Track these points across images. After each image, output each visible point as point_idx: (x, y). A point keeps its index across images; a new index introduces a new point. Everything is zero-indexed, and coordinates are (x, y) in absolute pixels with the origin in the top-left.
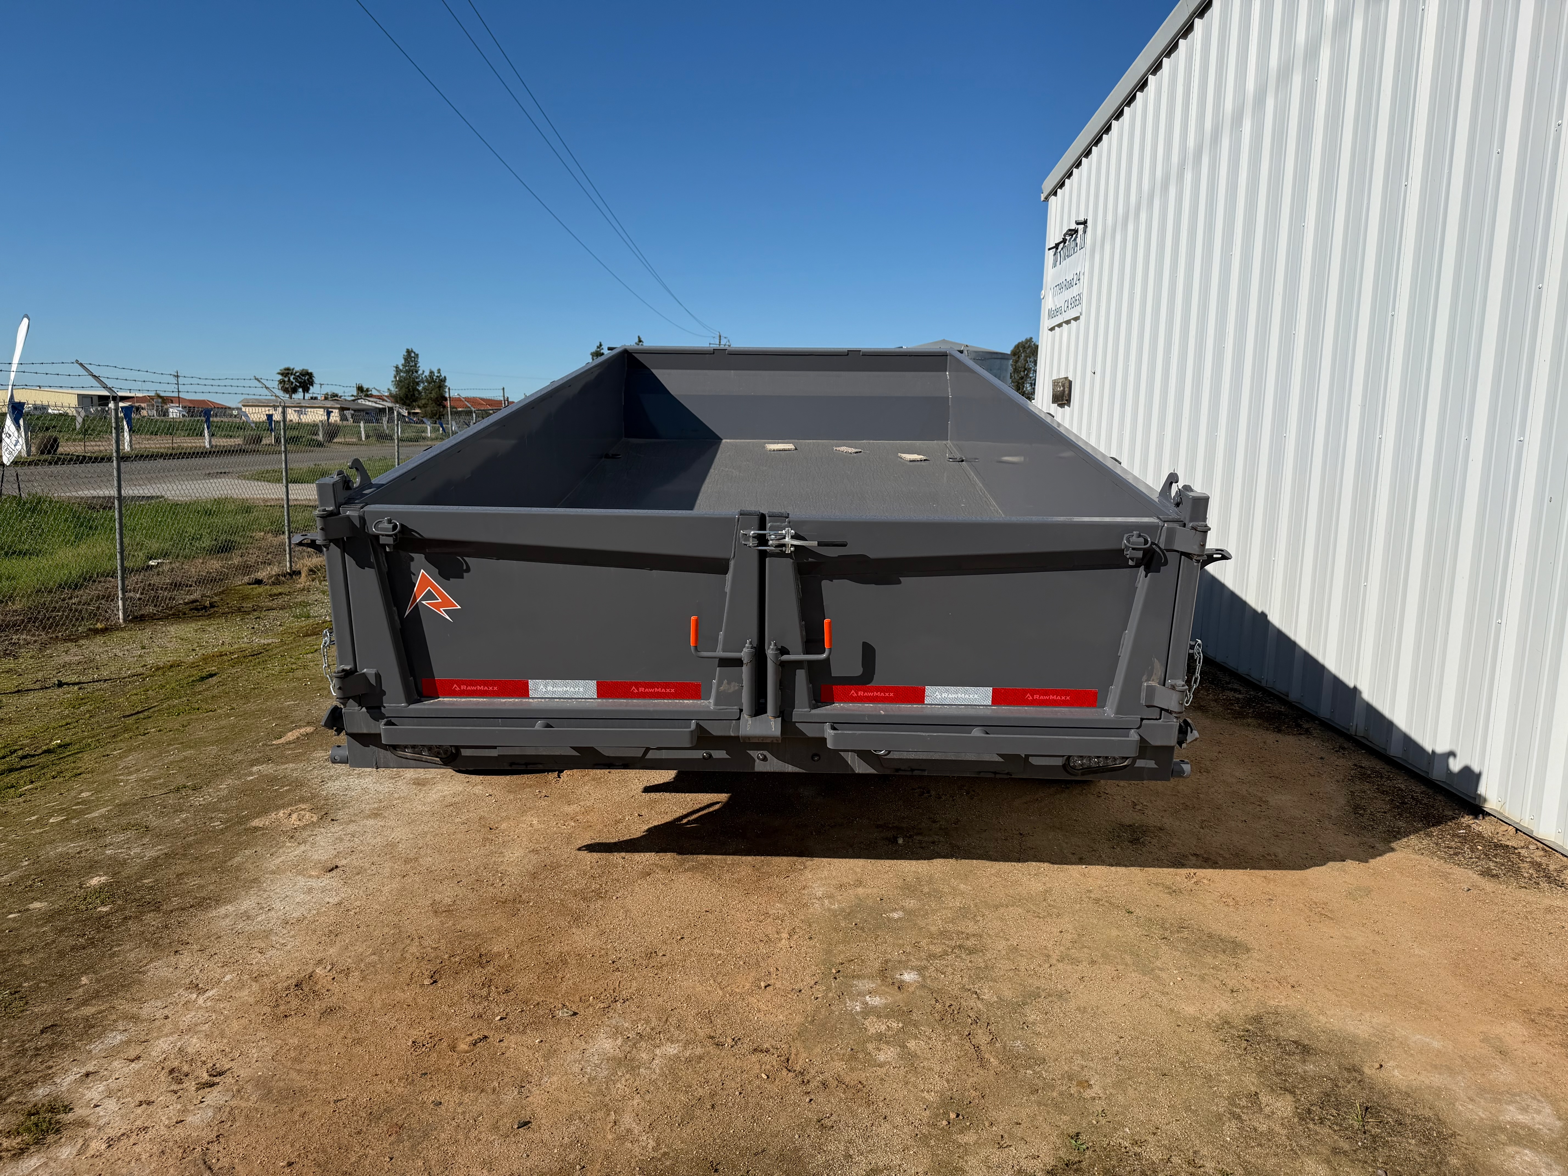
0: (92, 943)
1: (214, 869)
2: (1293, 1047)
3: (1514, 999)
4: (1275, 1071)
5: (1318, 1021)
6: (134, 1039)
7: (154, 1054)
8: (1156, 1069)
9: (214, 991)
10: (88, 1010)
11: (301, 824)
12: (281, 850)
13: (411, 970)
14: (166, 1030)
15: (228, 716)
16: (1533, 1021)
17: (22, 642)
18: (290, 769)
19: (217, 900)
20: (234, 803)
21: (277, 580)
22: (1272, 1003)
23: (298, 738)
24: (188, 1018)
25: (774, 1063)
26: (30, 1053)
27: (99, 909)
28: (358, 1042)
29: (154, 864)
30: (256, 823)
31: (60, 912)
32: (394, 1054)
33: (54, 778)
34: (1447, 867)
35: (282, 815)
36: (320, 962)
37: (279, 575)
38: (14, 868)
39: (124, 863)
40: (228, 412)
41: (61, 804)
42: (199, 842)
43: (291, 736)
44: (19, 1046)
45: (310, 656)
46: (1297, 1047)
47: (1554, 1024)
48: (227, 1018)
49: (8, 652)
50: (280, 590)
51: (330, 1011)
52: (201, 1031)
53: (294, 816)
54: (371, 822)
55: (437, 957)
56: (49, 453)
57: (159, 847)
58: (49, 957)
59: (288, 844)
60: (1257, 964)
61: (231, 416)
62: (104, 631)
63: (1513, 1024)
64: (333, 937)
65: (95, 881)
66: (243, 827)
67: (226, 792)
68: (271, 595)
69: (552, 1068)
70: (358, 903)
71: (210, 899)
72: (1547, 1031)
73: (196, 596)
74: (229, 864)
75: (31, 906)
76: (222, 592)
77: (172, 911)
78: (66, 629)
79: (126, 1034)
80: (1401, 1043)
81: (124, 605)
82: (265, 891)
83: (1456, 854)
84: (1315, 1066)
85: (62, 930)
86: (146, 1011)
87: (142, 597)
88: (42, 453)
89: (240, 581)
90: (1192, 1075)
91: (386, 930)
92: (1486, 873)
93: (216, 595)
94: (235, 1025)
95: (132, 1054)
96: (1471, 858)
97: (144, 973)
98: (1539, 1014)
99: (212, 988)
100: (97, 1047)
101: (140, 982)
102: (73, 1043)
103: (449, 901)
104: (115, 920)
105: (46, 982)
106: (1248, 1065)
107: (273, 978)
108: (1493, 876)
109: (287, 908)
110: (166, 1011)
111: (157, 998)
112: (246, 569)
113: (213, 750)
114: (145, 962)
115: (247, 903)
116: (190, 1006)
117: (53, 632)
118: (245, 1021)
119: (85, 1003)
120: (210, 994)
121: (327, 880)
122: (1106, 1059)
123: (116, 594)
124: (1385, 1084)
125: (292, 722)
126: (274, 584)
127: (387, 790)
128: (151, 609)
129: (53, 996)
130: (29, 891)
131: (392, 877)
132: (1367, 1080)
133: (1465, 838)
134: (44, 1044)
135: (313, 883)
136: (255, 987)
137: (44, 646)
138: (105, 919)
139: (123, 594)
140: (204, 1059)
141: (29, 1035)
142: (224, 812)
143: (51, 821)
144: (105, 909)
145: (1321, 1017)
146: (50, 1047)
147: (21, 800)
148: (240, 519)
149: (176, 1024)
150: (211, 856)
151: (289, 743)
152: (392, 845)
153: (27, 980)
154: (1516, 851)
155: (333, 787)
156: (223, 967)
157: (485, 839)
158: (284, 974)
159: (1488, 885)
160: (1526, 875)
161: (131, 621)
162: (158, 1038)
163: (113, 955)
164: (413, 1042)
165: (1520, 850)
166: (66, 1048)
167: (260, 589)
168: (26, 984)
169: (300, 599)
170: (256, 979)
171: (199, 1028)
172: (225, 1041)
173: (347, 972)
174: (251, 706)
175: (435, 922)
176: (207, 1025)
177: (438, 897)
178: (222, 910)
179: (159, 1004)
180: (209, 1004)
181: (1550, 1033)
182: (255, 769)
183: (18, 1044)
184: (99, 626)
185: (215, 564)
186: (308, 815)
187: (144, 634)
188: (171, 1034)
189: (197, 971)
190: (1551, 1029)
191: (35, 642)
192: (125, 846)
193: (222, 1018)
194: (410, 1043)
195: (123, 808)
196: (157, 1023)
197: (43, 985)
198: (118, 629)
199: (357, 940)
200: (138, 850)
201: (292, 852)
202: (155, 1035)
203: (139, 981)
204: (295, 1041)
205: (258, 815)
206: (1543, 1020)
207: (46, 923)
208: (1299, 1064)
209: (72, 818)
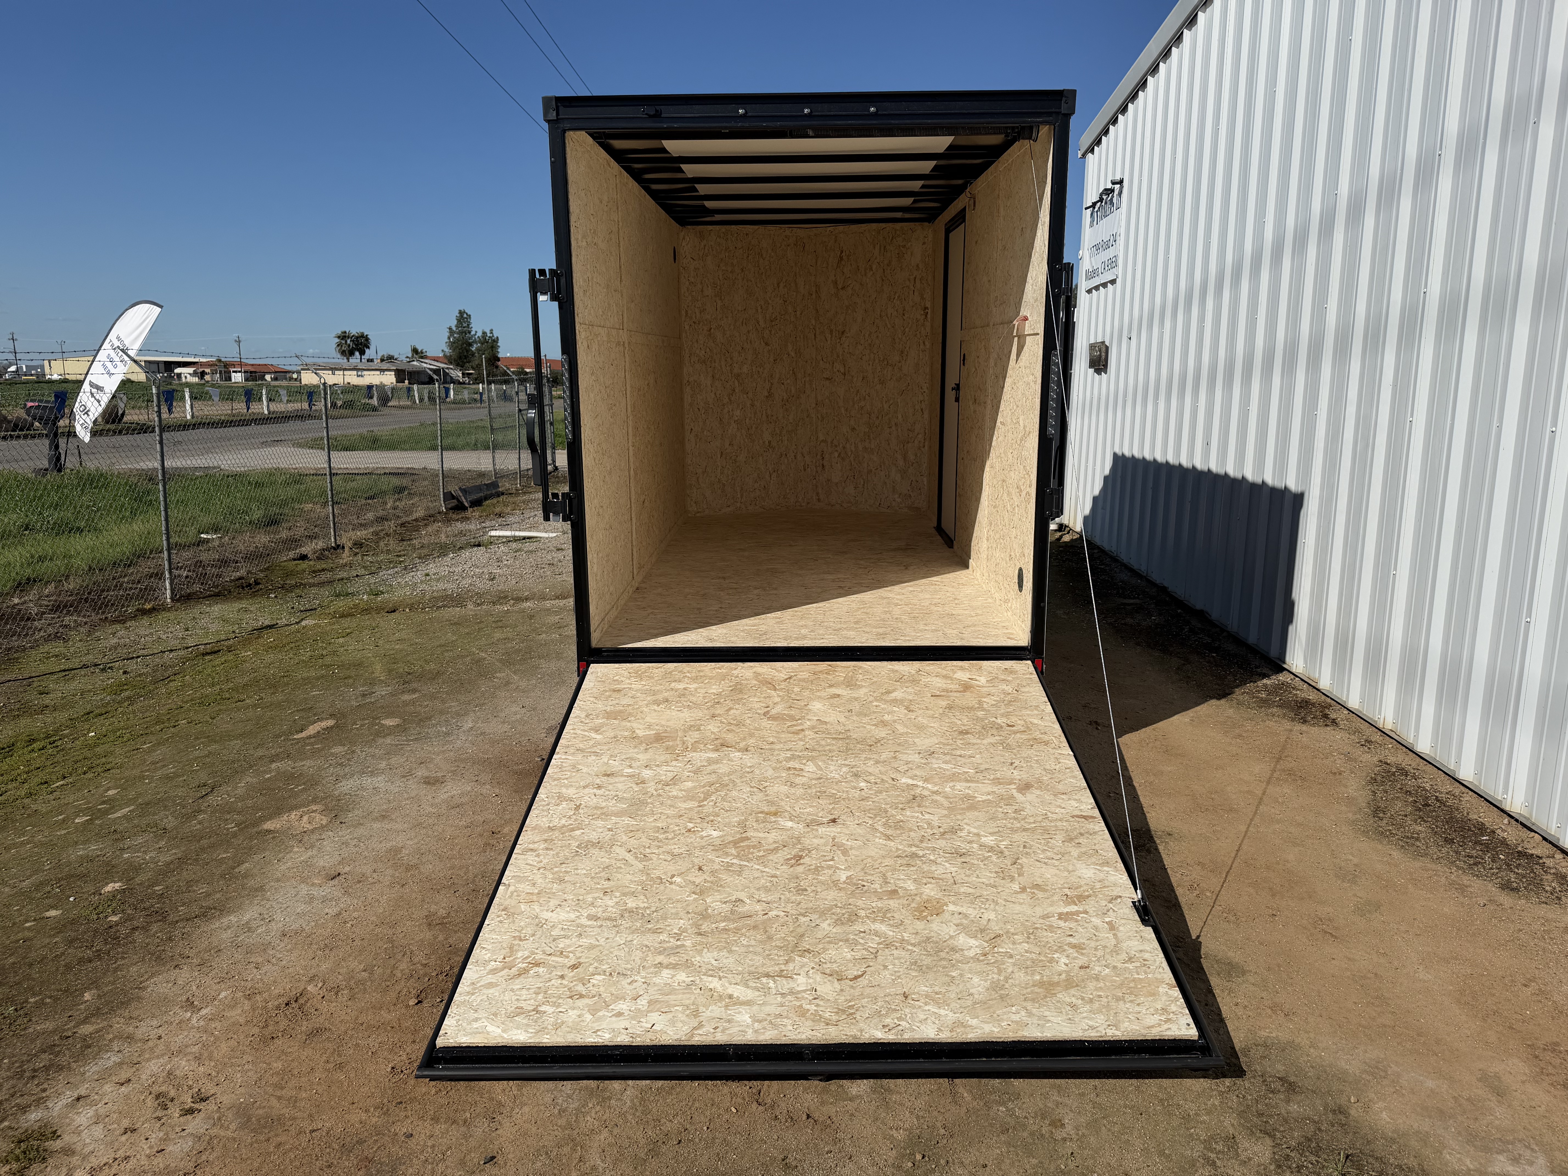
0: (98, 955)
1: (222, 876)
2: (1278, 1085)
3: (1519, 1032)
4: (1257, 1112)
5: (1308, 1055)
6: (127, 1060)
7: (144, 1077)
8: (1132, 1108)
9: (209, 1008)
10: (86, 1029)
11: (311, 828)
12: (288, 856)
13: (398, 988)
14: (158, 1052)
15: (255, 706)
16: (1537, 1057)
17: (72, 624)
18: (308, 765)
19: (221, 909)
20: (250, 803)
21: (321, 556)
22: (1264, 1033)
23: (318, 732)
24: (179, 1039)
25: (746, 1095)
26: (27, 1074)
27: (110, 919)
28: (340, 1066)
29: (166, 871)
30: (268, 825)
31: (73, 922)
32: (373, 1081)
33: (84, 774)
34: (1466, 880)
35: (293, 817)
36: (312, 979)
37: (323, 550)
38: (36, 872)
39: (137, 869)
40: (288, 375)
41: (89, 803)
42: (212, 846)
43: (312, 730)
44: (18, 1067)
45: (341, 640)
46: (1283, 1085)
47: (1559, 1061)
48: (217, 1039)
49: (59, 635)
50: (324, 566)
51: (316, 1032)
52: (191, 1053)
53: (305, 818)
54: (376, 825)
55: (425, 975)
56: (113, 422)
57: (174, 851)
58: (57, 970)
59: (296, 849)
60: (1252, 988)
61: (291, 379)
62: (153, 610)
63: (1516, 1061)
64: (327, 951)
65: (109, 888)
66: (255, 829)
67: (244, 790)
68: (314, 572)
69: (524, 1098)
70: (356, 914)
71: (215, 908)
72: (1550, 1069)
73: (242, 572)
74: (236, 870)
75: (48, 914)
76: (267, 569)
77: (177, 922)
78: (115, 610)
79: (120, 1055)
80: (1393, 1081)
81: (171, 584)
82: (268, 900)
83: (1475, 864)
84: (1299, 1107)
85: (71, 942)
86: (143, 1029)
87: (190, 574)
88: (107, 422)
89: (284, 556)
90: (1170, 1114)
91: (380, 944)
92: (1506, 886)
93: (261, 571)
94: (224, 1047)
95: (124, 1075)
96: (1491, 869)
97: (145, 988)
98: (1544, 1049)
99: (207, 1006)
100: (92, 1069)
101: (139, 999)
102: (69, 1064)
103: (442, 912)
104: (124, 931)
105: (50, 997)
106: (1229, 1104)
107: (266, 995)
108: (1513, 889)
109: (287, 919)
110: (160, 1031)
111: (153, 1016)
112: (294, 542)
113: (237, 743)
114: (146, 977)
115: (250, 914)
116: (184, 1026)
117: (103, 613)
118: (233, 1043)
119: (85, 1021)
120: (204, 1012)
121: (328, 889)
122: (1083, 1094)
123: (163, 573)
124: (1371, 1128)
125: (315, 715)
126: (319, 558)
127: (397, 790)
128: (197, 587)
129: (56, 1013)
130: (47, 897)
131: (391, 886)
132: (1352, 1123)
133: (1487, 845)
134: (41, 1065)
135: (315, 892)
136: (247, 1005)
137: (94, 627)
138: (113, 930)
139: (170, 573)
140: (191, 1083)
141: (29, 1055)
142: (239, 813)
143: (77, 821)
144: (115, 919)
145: (1312, 1050)
146: (47, 1068)
147: (51, 797)
148: (291, 491)
149: (167, 1046)
150: (222, 861)
151: (309, 737)
152: (396, 851)
153: (34, 995)
154: (1541, 861)
155: (346, 786)
156: (219, 983)
157: (486, 844)
158: (277, 991)
159: (1507, 899)
160: (1548, 888)
161: (178, 600)
162: (149, 1060)
163: (116, 970)
164: (393, 1068)
165: (1544, 860)
166: (61, 1069)
167: (304, 565)
168: (32, 1000)
169: (342, 574)
170: (249, 997)
171: (189, 1050)
172: (213, 1064)
173: (337, 990)
174: (279, 696)
175: (428, 935)
176: (196, 1047)
177: (433, 908)
178: (225, 921)
179: (155, 1023)
180: (202, 1023)
181: (1553, 1071)
182: (274, 766)
183: (17, 1065)
184: (148, 606)
185: (263, 539)
186: (318, 816)
187: (186, 614)
188: (163, 1055)
189: (194, 988)
190: (1554, 1067)
191: (86, 623)
192: (142, 850)
193: (212, 1039)
194: (389, 1070)
195: (145, 808)
196: (150, 1044)
197: (48, 1000)
198: (164, 610)
199: (350, 956)
200: (153, 854)
201: (298, 857)
202: (147, 1056)
203: (139, 998)
204: (278, 1065)
205: (270, 817)
206: (1548, 1056)
207: (58, 933)
208: (1282, 1104)
209: (97, 819)
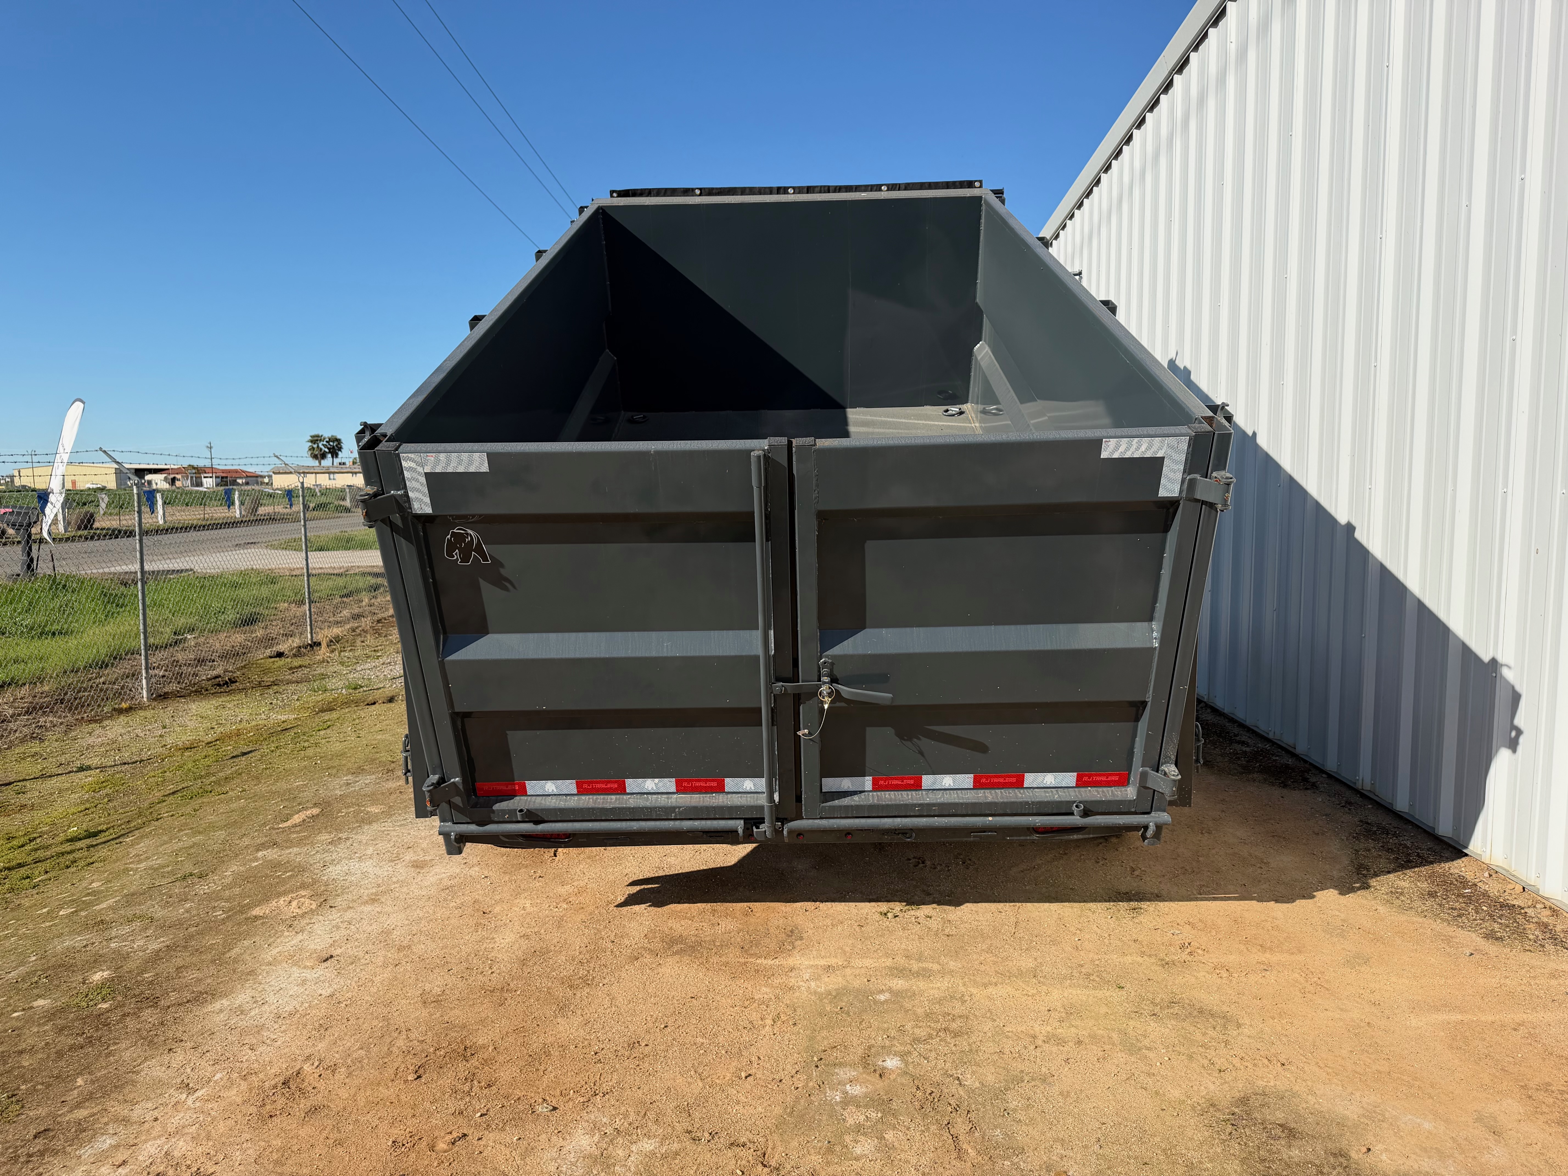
0: (90, 1041)
1: (213, 961)
2: (1278, 1131)
3: (1511, 1073)
4: (1259, 1158)
5: (1307, 1102)
6: (123, 1142)
7: (141, 1158)
8: (1136, 1158)
9: (204, 1090)
10: (81, 1113)
11: (300, 912)
12: (279, 940)
13: (396, 1065)
14: (154, 1133)
15: (239, 798)
16: (1530, 1097)
17: (48, 725)
18: (294, 854)
19: (213, 994)
20: (237, 890)
21: (298, 653)
22: (1260, 1083)
23: (304, 820)
24: (177, 1120)
25: (750, 1158)
26: (22, 1160)
27: (100, 1006)
28: (339, 1143)
29: (156, 957)
30: (257, 911)
31: (62, 1010)
32: (373, 1155)
33: (68, 867)
34: (1450, 930)
35: (282, 902)
36: (308, 1058)
37: (300, 647)
38: (22, 963)
39: (126, 957)
40: (260, 479)
41: (73, 895)
42: (201, 933)
43: (297, 819)
44: (12, 1153)
45: (322, 733)
46: (1283, 1131)
47: (1551, 1100)
48: (214, 1119)
49: (35, 735)
50: (300, 663)
51: (314, 1110)
52: (187, 1134)
53: (294, 904)
54: (368, 908)
55: (422, 1051)
56: (86, 528)
57: (162, 939)
58: (48, 1057)
59: (286, 934)
60: (1248, 1040)
61: (262, 483)
62: (130, 709)
63: (1510, 1101)
64: (322, 1031)
65: (97, 977)
66: (244, 916)
67: (230, 879)
68: (291, 669)
69: (528, 1167)
70: (349, 995)
71: (207, 993)
72: (1545, 1109)
73: (219, 671)
74: (227, 955)
75: (35, 1004)
76: (244, 667)
77: (169, 1007)
78: (92, 710)
79: (115, 1137)
80: (1391, 1124)
81: (147, 684)
82: (260, 984)
83: (1460, 916)
84: (1300, 1151)
85: (62, 1029)
86: (137, 1112)
87: (167, 673)
88: (79, 528)
89: (261, 654)
90: (1173, 1163)
91: (375, 1023)
92: (1490, 936)
93: (238, 669)
94: (222, 1127)
95: (120, 1158)
96: (1475, 920)
97: (138, 1073)
98: (1537, 1089)
99: (202, 1088)
100: (86, 1152)
101: (134, 1083)
102: (64, 1148)
103: (437, 990)
104: (114, 1017)
105: (42, 1084)
106: (1231, 1152)
107: (261, 1076)
108: (1497, 939)
109: (280, 1002)
110: (156, 1113)
111: (148, 1099)
112: (269, 641)
113: (221, 834)
114: (139, 1061)
115: (242, 997)
116: (179, 1107)
117: (79, 713)
118: (230, 1122)
119: (79, 1105)
120: (199, 1094)
121: (322, 971)
122: (1086, 1147)
123: (140, 673)
124: (1371, 1169)
125: (299, 804)
126: (295, 656)
127: (386, 874)
128: (174, 687)
129: (48, 1098)
130: (34, 988)
131: (385, 966)
132: (1354, 1166)
133: (1469, 898)
134: (36, 1150)
135: (308, 974)
136: (244, 1085)
137: (69, 728)
138: (104, 1017)
139: (147, 672)
140: (189, 1162)
141: (22, 1141)
142: (227, 901)
143: (61, 913)
144: (105, 1006)
145: (1310, 1097)
146: (42, 1154)
147: (35, 891)
148: (265, 591)
149: (164, 1127)
150: (211, 948)
151: (295, 826)
152: (387, 932)
153: (25, 1082)
154: (1523, 911)
155: (334, 871)
156: (214, 1064)
157: (477, 925)
158: (273, 1071)
159: (1492, 948)
160: (1531, 937)
161: (155, 699)
162: (146, 1141)
163: (108, 1055)
164: (394, 1142)
165: (1526, 910)
166: (57, 1153)
167: (280, 662)
168: (23, 1087)
169: (319, 671)
170: (244, 1078)
171: (186, 1130)
172: (211, 1143)
173: (334, 1068)
174: (262, 788)
175: (425, 1013)
176: (194, 1127)
177: (428, 987)
178: (217, 1005)
179: (150, 1105)
180: (198, 1104)
181: (1546, 1110)
182: (260, 854)
183: (11, 1150)
184: (124, 705)
185: (238, 638)
186: (307, 901)
187: (165, 713)
188: (159, 1137)
189: (189, 1070)
190: (1548, 1106)
191: (61, 724)
192: (130, 939)
193: (209, 1119)
194: (390, 1143)
195: (131, 899)
196: (146, 1126)
197: (39, 1087)
198: (141, 709)
199: (346, 1034)
200: (141, 943)
201: (289, 942)
202: (143, 1138)
203: (133, 1081)
204: (277, 1143)
205: (259, 903)
206: (1541, 1096)
207: (48, 1021)
208: (1284, 1150)
209: (82, 910)
